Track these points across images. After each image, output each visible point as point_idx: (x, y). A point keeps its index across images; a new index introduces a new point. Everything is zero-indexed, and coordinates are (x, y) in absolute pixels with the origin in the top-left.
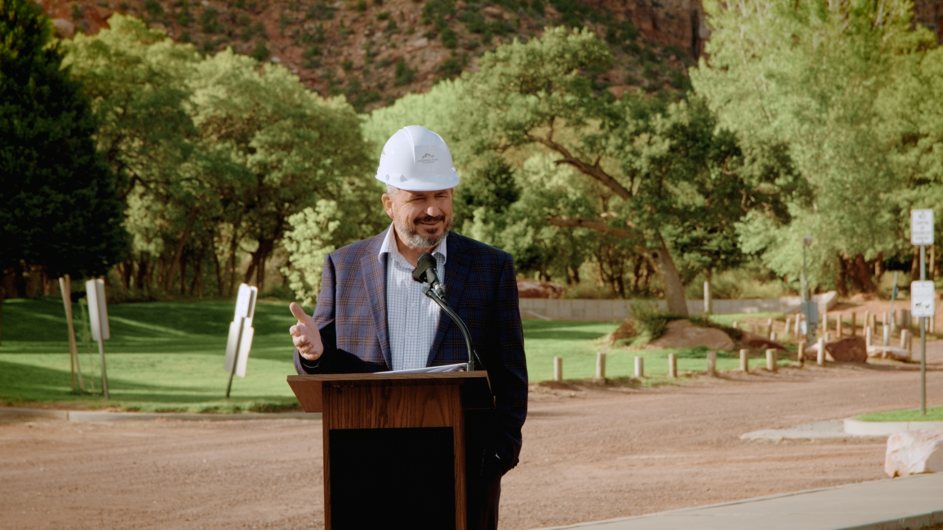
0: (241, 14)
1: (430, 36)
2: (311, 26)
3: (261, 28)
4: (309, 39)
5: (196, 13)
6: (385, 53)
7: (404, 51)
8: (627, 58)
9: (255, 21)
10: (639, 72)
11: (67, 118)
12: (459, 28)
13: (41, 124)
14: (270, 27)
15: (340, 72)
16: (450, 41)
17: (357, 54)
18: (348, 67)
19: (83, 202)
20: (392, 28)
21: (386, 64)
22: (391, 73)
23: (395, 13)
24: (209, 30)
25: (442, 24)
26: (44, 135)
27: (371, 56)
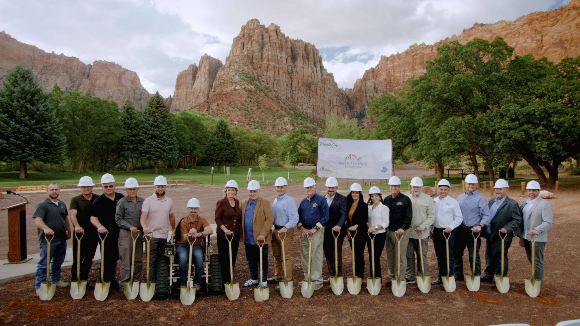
0: (263, 121)
1: (291, 125)
2: (273, 123)
3: (265, 124)
4: (272, 125)
5: (256, 121)
6: (284, 127)
7: (286, 127)
8: (320, 128)
9: (265, 122)
10: (322, 131)
11: (230, 140)
12: (295, 124)
13: (226, 141)
14: (267, 123)
15: (277, 130)
16: (293, 126)
17: (280, 127)
18: (278, 129)
19: (232, 152)
20: (285, 124)
21: (284, 129)
22: (285, 130)
23: (285, 122)
24: (258, 124)
25: (292, 123)
26: (227, 143)
27: (282, 128)
